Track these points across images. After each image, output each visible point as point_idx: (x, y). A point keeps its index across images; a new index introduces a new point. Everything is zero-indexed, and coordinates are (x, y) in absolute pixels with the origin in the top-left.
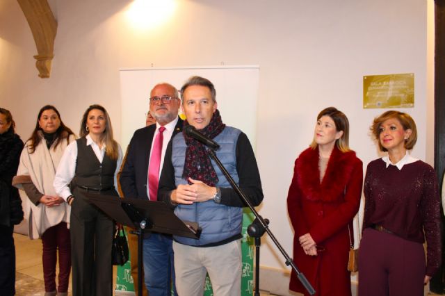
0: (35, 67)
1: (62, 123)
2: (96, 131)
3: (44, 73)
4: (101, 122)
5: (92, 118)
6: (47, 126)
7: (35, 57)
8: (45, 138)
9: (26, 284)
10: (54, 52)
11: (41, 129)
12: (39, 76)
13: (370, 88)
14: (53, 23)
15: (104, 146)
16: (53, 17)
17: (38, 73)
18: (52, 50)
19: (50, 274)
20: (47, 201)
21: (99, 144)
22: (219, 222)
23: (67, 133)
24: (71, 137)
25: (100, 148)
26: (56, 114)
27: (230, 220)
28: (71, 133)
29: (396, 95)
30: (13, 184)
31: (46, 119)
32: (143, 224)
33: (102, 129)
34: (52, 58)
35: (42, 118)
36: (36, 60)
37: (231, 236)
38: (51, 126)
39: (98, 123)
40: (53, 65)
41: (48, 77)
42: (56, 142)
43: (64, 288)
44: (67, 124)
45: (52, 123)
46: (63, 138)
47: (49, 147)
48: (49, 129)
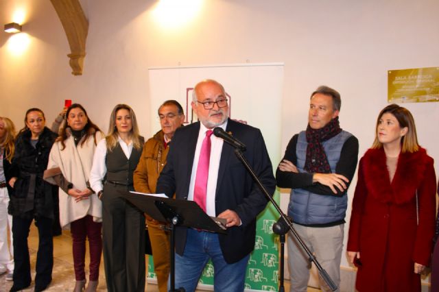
0: (69, 65)
1: (89, 120)
2: (124, 130)
3: (77, 70)
4: (128, 121)
5: (120, 119)
6: (74, 124)
7: (69, 56)
8: (73, 135)
9: (66, 270)
10: (86, 51)
11: (70, 127)
12: (73, 73)
13: (394, 83)
14: (85, 23)
15: (131, 143)
16: (85, 17)
17: (71, 70)
18: (84, 48)
19: (80, 264)
20: (77, 194)
21: (127, 141)
22: (326, 208)
23: (93, 130)
24: (98, 134)
25: (127, 145)
26: (82, 112)
27: (336, 207)
28: (97, 129)
29: (422, 89)
30: (44, 178)
31: (74, 117)
32: (175, 221)
33: (130, 128)
34: (84, 56)
35: (69, 116)
36: (69, 59)
37: (335, 220)
38: (79, 124)
39: (126, 123)
40: (85, 63)
41: (81, 74)
42: (83, 138)
43: (95, 277)
44: (94, 121)
45: (79, 121)
46: (90, 135)
47: (76, 143)
48: (77, 127)
